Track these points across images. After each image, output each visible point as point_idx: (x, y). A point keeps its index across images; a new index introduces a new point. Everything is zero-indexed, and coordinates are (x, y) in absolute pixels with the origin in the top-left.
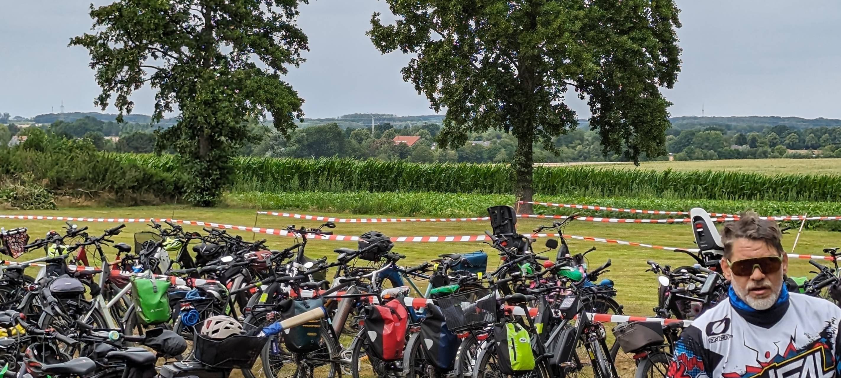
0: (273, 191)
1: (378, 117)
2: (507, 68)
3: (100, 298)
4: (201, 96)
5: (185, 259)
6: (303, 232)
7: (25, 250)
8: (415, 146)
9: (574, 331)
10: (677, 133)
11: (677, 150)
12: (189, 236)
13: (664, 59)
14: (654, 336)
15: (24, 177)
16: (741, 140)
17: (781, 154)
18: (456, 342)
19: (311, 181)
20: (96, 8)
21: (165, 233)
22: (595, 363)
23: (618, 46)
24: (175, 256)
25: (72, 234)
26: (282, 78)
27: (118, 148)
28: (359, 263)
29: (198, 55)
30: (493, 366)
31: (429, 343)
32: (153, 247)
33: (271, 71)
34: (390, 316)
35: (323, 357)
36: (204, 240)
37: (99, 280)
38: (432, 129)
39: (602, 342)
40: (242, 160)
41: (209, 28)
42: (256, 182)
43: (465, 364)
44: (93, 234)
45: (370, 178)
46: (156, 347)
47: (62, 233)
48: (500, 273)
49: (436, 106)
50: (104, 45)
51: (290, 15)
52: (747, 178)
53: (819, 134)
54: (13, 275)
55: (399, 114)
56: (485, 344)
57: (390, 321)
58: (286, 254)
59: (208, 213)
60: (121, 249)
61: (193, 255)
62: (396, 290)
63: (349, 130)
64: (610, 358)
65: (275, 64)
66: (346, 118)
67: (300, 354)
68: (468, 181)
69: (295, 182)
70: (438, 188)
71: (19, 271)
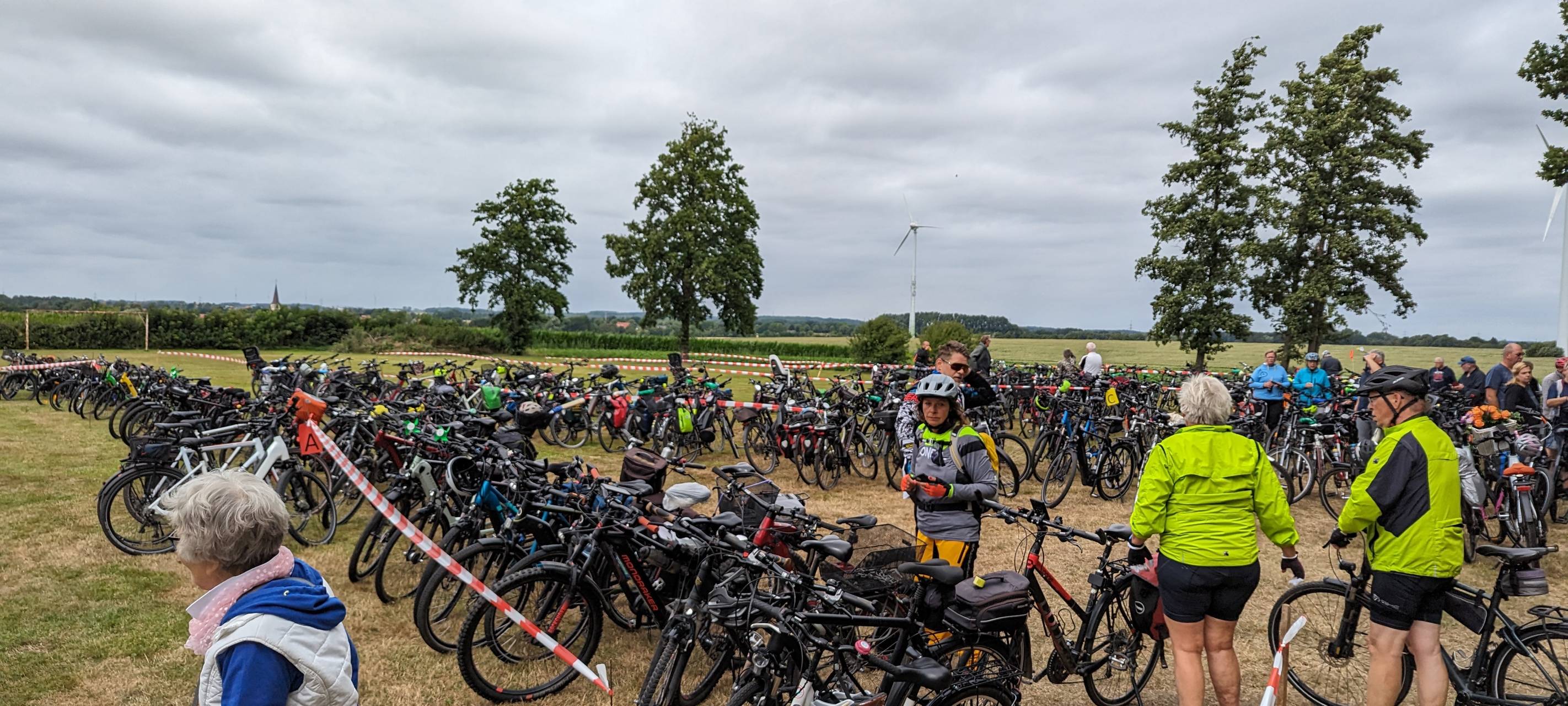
0: (553, 348)
1: (609, 313)
2: (675, 287)
3: (464, 396)
4: (515, 298)
5: (508, 378)
6: (571, 364)
7: (423, 372)
8: (628, 328)
9: (712, 413)
10: (760, 324)
11: (760, 331)
12: (511, 366)
13: (755, 284)
14: (753, 414)
15: (420, 339)
16: (792, 328)
17: (811, 335)
18: (653, 418)
19: (573, 343)
20: (460, 250)
21: (497, 365)
22: (723, 429)
23: (732, 278)
24: (503, 376)
25: (448, 364)
26: (559, 290)
27: (471, 325)
28: (602, 380)
29: (514, 276)
30: (672, 430)
31: (638, 419)
32: (491, 372)
33: (553, 286)
34: (618, 405)
35: (582, 427)
36: (519, 368)
37: (463, 386)
38: (637, 319)
39: (727, 418)
40: (537, 331)
41: (520, 263)
42: (544, 343)
43: (656, 429)
44: (459, 364)
45: (604, 342)
46: (494, 418)
47: (443, 364)
48: (674, 385)
49: (641, 306)
50: (464, 271)
51: (562, 258)
52: (795, 346)
53: (828, 325)
54: (416, 384)
55: (620, 311)
56: (667, 419)
57: (617, 408)
58: (562, 374)
59: (519, 358)
60: (474, 373)
61: (513, 376)
62: (621, 392)
63: (593, 319)
64: (730, 426)
65: (555, 283)
66: (591, 313)
67: (570, 425)
68: (655, 345)
69: (565, 344)
70: (640, 348)
71: (420, 383)
